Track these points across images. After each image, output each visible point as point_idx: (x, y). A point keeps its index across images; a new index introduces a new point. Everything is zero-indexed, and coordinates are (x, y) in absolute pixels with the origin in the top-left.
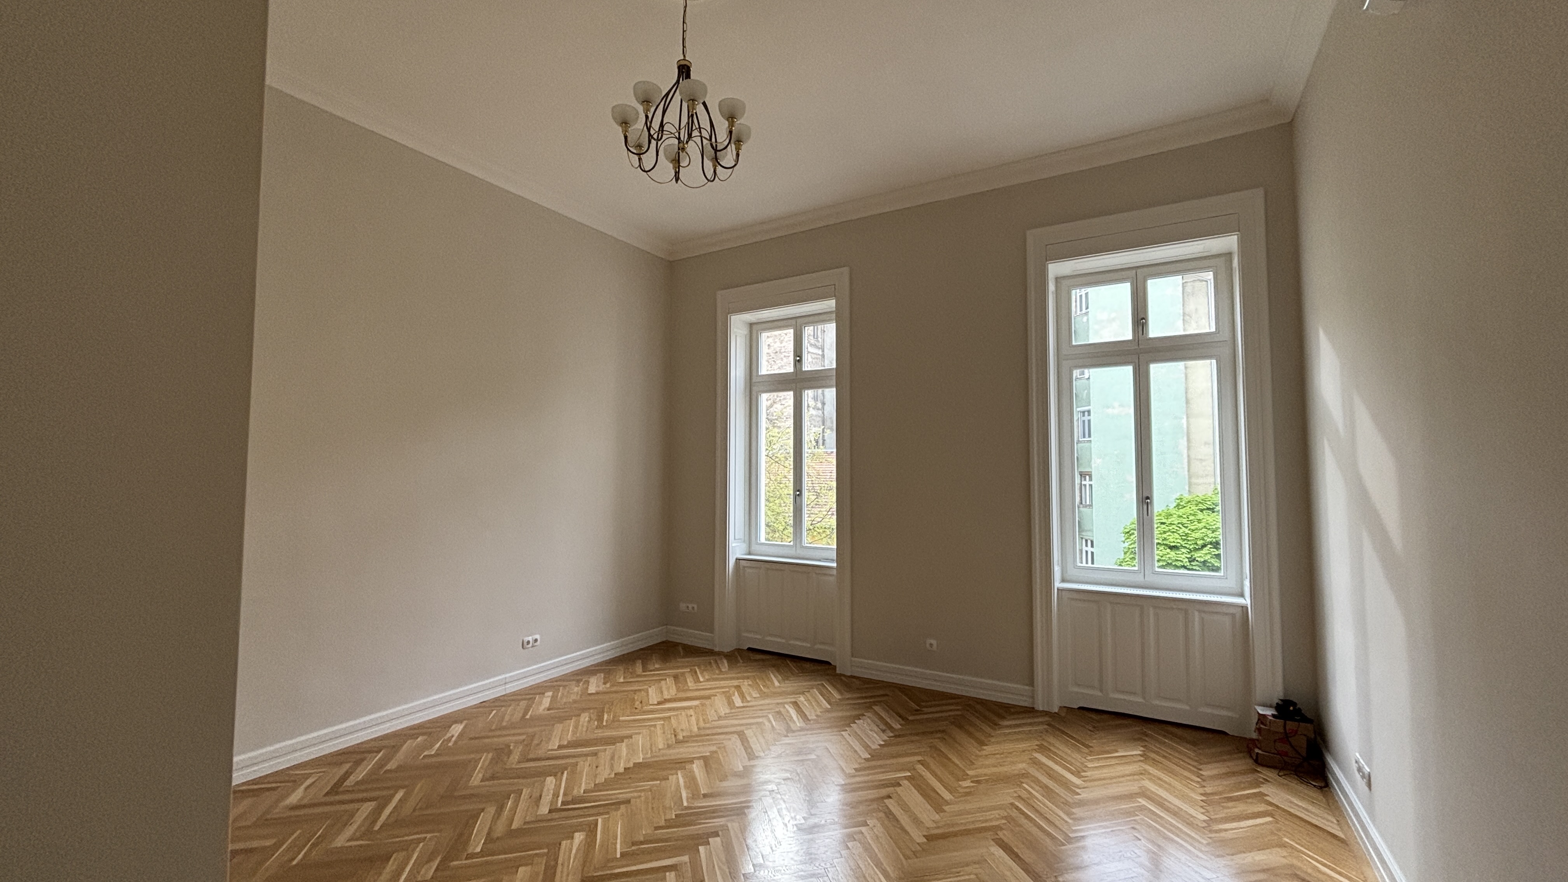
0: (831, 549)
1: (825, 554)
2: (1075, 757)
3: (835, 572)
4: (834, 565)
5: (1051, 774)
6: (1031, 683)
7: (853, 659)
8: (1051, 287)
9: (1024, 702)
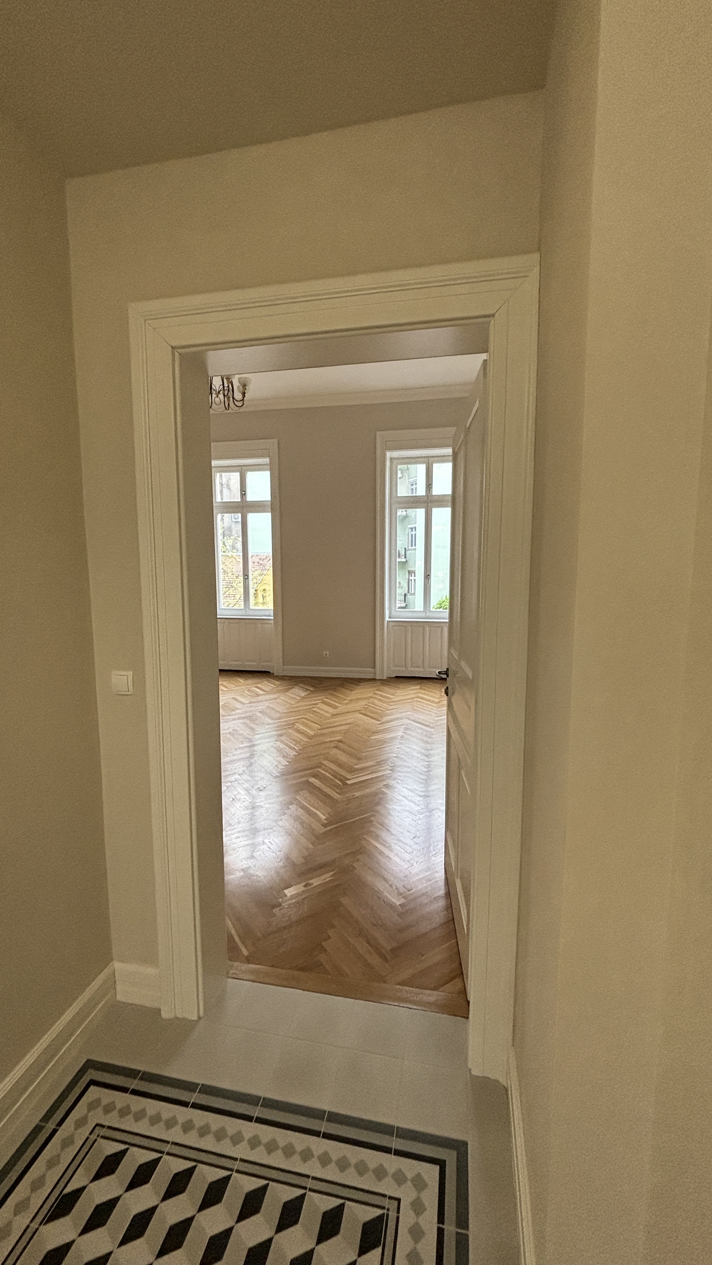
0: (270, 610)
1: (267, 613)
2: (392, 691)
3: (272, 622)
4: (272, 618)
5: (382, 696)
6: (374, 667)
7: (284, 667)
8: (388, 464)
9: (370, 676)
